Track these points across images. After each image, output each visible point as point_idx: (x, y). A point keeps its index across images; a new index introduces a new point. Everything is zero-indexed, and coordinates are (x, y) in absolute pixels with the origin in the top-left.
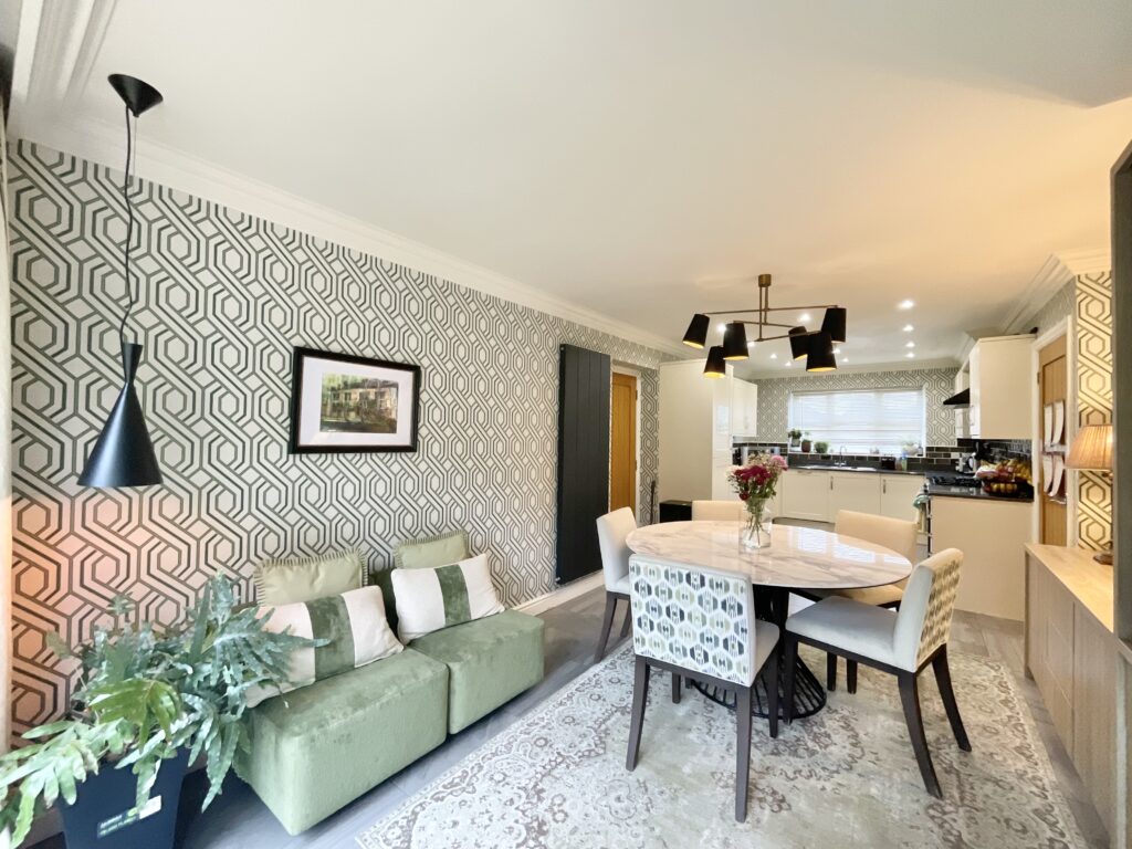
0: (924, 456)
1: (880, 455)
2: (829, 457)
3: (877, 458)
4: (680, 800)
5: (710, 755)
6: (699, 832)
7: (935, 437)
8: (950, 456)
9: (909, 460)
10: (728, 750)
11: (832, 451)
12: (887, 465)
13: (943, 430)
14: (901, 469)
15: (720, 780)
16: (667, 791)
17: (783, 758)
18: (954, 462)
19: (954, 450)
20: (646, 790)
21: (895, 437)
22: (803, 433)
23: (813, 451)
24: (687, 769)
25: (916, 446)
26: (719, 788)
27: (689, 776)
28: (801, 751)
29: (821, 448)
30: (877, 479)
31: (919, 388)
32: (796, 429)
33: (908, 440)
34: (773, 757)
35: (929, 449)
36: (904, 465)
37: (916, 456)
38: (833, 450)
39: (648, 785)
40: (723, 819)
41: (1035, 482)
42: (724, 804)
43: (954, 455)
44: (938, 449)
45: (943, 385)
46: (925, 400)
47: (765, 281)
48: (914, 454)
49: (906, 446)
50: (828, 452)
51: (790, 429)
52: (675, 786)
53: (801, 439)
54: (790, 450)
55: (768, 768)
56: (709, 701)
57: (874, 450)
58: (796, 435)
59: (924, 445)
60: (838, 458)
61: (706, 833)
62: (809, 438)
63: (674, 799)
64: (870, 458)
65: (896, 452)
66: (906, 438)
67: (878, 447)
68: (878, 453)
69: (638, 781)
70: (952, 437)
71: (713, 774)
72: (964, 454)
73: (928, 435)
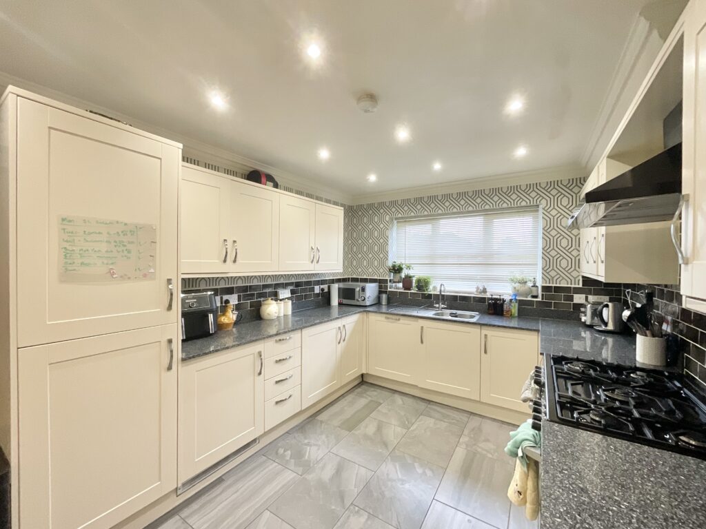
0: (539, 299)
1: (488, 295)
2: (430, 296)
3: (482, 300)
7: (553, 274)
8: (571, 298)
9: (521, 303)
12: (495, 308)
13: (564, 263)
14: (511, 316)
18: (578, 307)
19: (577, 291)
22: (404, 266)
23: (414, 288)
25: (530, 284)
29: (422, 284)
32: (398, 263)
33: (519, 276)
35: (545, 289)
36: (514, 309)
37: (529, 299)
38: (434, 289)
43: (579, 299)
44: (558, 289)
46: (541, 223)
48: (526, 295)
49: (517, 285)
50: (430, 291)
51: (390, 264)
53: (402, 274)
54: (391, 287)
57: (481, 288)
58: (397, 270)
59: (540, 284)
60: (441, 298)
62: (411, 273)
64: (477, 299)
65: (504, 290)
66: (517, 273)
68: (484, 291)
70: (575, 274)
72: (592, 298)
73: (545, 270)
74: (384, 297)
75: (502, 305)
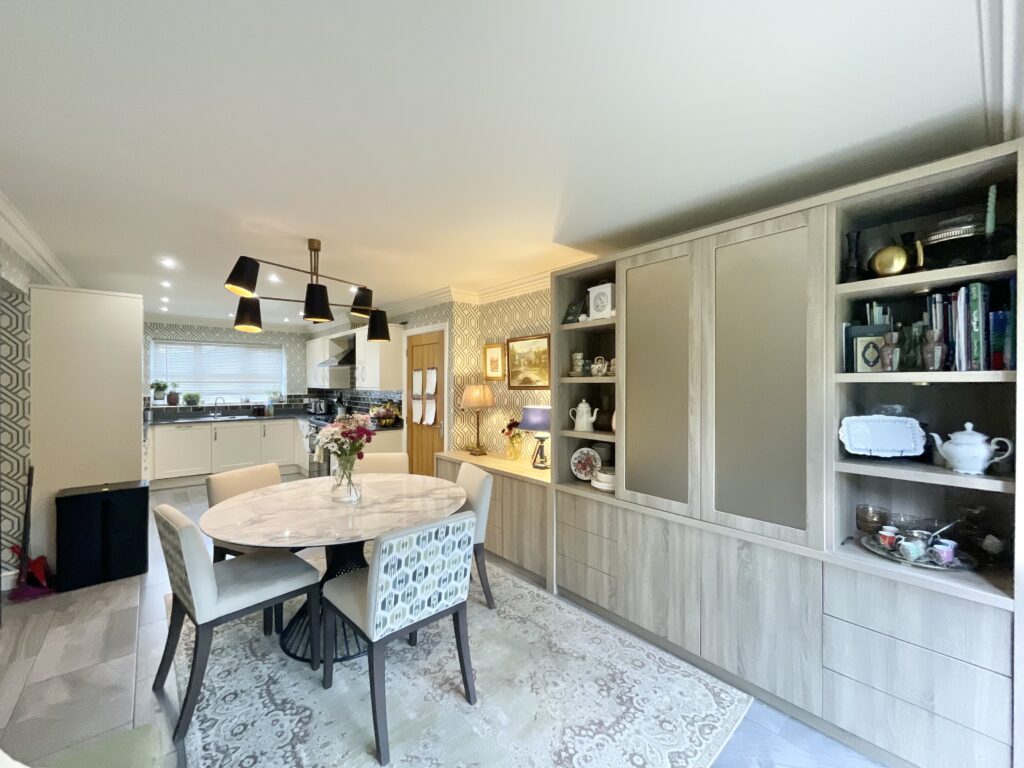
0: (285, 403)
1: (251, 404)
2: (202, 408)
3: (249, 407)
4: (439, 734)
5: (407, 692)
6: (473, 734)
7: (293, 387)
8: (302, 401)
9: (275, 406)
10: (409, 678)
11: (203, 402)
12: (258, 412)
13: (298, 381)
14: (269, 415)
15: (434, 698)
16: (426, 740)
17: (435, 651)
18: (306, 405)
19: (305, 396)
20: (417, 758)
21: (263, 387)
22: (169, 384)
23: (182, 403)
24: (412, 715)
25: (279, 394)
26: (441, 702)
27: (419, 716)
28: (435, 639)
29: (192, 400)
30: (256, 425)
31: (280, 347)
32: (161, 380)
34: (431, 656)
35: (289, 397)
36: (272, 411)
37: (280, 403)
38: (206, 401)
39: (412, 754)
40: (468, 713)
41: (404, 416)
42: (456, 706)
43: (306, 401)
44: (295, 396)
45: (298, 345)
47: (314, 246)
48: (278, 401)
49: (271, 396)
50: (200, 405)
51: (152, 381)
52: (424, 731)
53: (167, 391)
54: (153, 403)
55: (439, 664)
56: (347, 663)
57: (245, 399)
58: (159, 388)
59: (285, 394)
60: (212, 409)
61: (475, 729)
62: (177, 390)
63: (436, 739)
64: (243, 407)
65: (263, 400)
66: (272, 388)
67: (248, 396)
68: (248, 401)
69: (403, 761)
70: (304, 387)
71: (425, 699)
72: (312, 400)
73: (289, 386)
74: (150, 414)
75: (263, 409)
